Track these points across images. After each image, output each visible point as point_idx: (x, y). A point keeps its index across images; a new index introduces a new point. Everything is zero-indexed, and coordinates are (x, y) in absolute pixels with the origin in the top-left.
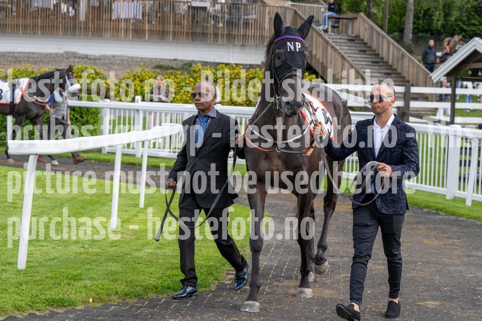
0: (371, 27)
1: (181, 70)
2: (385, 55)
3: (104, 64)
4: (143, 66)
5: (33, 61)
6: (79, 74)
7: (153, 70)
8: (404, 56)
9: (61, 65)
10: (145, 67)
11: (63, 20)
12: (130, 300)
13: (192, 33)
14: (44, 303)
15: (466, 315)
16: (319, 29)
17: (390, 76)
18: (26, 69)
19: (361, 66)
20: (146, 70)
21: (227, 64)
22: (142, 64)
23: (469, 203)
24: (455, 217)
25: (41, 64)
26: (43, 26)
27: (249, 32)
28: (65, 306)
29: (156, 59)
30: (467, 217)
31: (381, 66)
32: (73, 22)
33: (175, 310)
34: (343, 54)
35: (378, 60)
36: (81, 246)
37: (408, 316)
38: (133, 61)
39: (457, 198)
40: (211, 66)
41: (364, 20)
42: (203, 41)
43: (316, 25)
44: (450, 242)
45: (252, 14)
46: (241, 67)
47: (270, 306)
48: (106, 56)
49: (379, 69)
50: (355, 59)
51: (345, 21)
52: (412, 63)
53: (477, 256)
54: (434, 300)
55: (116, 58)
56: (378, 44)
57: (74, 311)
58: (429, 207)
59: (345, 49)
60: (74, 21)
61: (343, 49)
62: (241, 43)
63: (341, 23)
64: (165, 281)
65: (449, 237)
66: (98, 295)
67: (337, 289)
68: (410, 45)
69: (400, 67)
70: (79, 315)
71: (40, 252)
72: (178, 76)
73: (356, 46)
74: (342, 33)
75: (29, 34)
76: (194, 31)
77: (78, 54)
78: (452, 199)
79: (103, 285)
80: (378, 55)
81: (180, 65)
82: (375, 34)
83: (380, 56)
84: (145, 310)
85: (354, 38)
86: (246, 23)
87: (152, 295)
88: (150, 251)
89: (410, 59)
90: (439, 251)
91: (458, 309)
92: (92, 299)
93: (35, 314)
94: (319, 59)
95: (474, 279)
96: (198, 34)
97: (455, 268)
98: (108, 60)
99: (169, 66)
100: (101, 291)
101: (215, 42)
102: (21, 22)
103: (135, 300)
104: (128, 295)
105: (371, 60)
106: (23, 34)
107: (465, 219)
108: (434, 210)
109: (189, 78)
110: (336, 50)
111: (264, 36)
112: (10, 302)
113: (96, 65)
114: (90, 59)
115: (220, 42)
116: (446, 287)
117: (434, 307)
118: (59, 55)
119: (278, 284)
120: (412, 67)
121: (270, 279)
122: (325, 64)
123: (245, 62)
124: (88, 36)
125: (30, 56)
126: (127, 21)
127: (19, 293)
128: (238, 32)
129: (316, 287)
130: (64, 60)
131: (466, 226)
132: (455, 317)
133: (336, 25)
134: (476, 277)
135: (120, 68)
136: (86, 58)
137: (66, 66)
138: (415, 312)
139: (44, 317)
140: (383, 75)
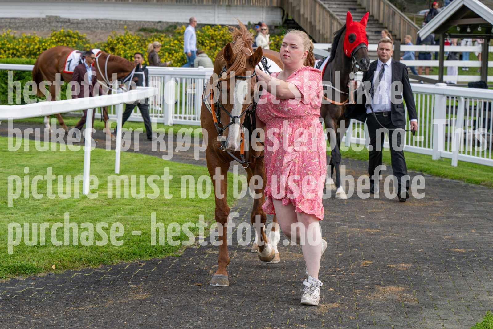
1: (165, 33)
2: (375, 12)
3: (87, 28)
4: (126, 29)
5: (15, 26)
6: (61, 38)
7: (137, 33)
8: (395, 13)
9: (43, 30)
10: (128, 30)
12: (94, 267)
14: (6, 270)
15: (437, 277)
18: (8, 34)
20: (130, 33)
21: (212, 26)
22: (125, 27)
23: (455, 164)
24: (439, 178)
25: (23, 29)
28: (27, 274)
29: (140, 22)
30: (451, 178)
31: (371, 24)
33: (138, 276)
34: (332, 12)
36: (50, 213)
37: (377, 279)
38: (116, 24)
39: (443, 159)
44: (431, 203)
46: (227, 28)
47: (236, 270)
48: (89, 19)
49: (369, 27)
52: (404, 20)
53: (457, 218)
54: (406, 263)
55: (99, 21)
56: (368, 1)
57: (35, 278)
58: (414, 168)
59: (334, 8)
61: (332, 8)
62: (227, 4)
64: (131, 246)
65: (431, 199)
66: (61, 261)
68: (403, 2)
69: (391, 25)
70: (41, 282)
71: (8, 220)
72: (162, 39)
73: (345, 4)
77: (61, 18)
78: (438, 159)
79: (67, 252)
81: (164, 27)
83: (371, 14)
84: (108, 276)
87: (116, 261)
88: (119, 216)
89: (401, 17)
90: (418, 213)
91: (430, 271)
92: (56, 266)
94: (307, 19)
95: (451, 240)
97: (433, 230)
98: (91, 24)
99: (153, 29)
100: (65, 258)
101: (200, 3)
103: (100, 267)
104: (92, 261)
107: (450, 180)
108: (418, 171)
109: (174, 41)
110: (324, 9)
113: (79, 29)
114: (72, 23)
115: (205, 3)
116: (420, 249)
117: (405, 269)
118: (41, 19)
119: (247, 248)
120: (403, 25)
122: (313, 23)
123: (230, 23)
125: (12, 21)
129: (286, 251)
130: (46, 25)
131: (449, 187)
132: (426, 279)
134: (453, 239)
135: (103, 31)
136: (68, 21)
137: (49, 31)
138: (385, 274)
139: (6, 284)
140: (373, 34)
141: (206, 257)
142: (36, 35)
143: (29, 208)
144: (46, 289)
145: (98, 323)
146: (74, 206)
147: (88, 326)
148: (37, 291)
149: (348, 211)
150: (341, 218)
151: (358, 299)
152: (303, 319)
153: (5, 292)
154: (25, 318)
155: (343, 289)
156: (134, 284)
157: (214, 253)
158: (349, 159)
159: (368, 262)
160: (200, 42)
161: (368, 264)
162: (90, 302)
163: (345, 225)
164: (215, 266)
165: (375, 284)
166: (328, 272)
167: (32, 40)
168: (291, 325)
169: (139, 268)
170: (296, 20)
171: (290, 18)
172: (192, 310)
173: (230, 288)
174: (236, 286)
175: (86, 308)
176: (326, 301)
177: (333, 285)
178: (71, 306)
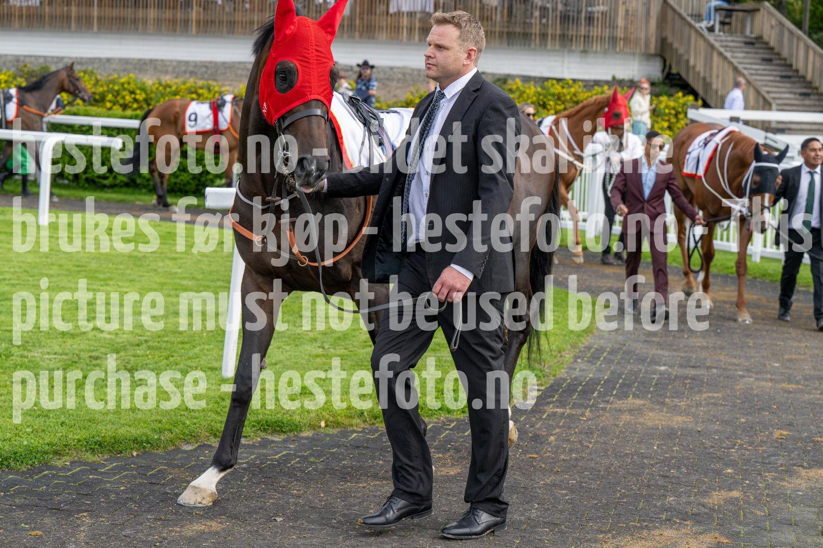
0: (781, 24)
2: (799, 64)
13: (507, 33)
14: (254, 426)
16: (701, 28)
17: (807, 98)
19: (764, 83)
21: (559, 80)
27: (593, 31)
28: (285, 432)
31: (794, 83)
33: (445, 442)
34: (736, 64)
35: (790, 74)
36: (319, 345)
37: (797, 457)
40: (535, 82)
41: (769, 13)
42: (524, 45)
43: (695, 21)
45: (599, 5)
46: (580, 84)
47: (589, 437)
49: (792, 88)
50: (754, 72)
51: (740, 14)
55: (395, 70)
56: (791, 48)
57: (297, 439)
59: (739, 57)
61: (736, 57)
62: (582, 48)
63: (734, 18)
66: (334, 416)
67: (694, 415)
70: (304, 445)
73: (756, 53)
74: (736, 32)
76: (511, 30)
80: (791, 66)
82: (786, 34)
83: (794, 67)
85: (753, 41)
86: (590, 18)
92: (326, 422)
94: (699, 73)
96: (517, 35)
100: (339, 411)
101: (543, 47)
102: (256, 18)
104: (378, 418)
105: (779, 73)
110: (725, 58)
111: (616, 38)
112: (204, 423)
115: (549, 46)
119: (606, 406)
121: (594, 398)
122: (708, 80)
123: (587, 77)
124: (354, 37)
126: (411, 16)
127: (219, 410)
128: (577, 31)
129: (662, 412)
133: (727, 20)
135: (400, 85)
138: (809, 451)
139: (253, 446)
140: (797, 96)
141: (544, 417)
143: (289, 337)
144: (311, 455)
146: (354, 336)
148: (299, 457)
149: (756, 357)
150: (744, 366)
151: (768, 487)
152: (686, 513)
153: (253, 457)
154: (280, 495)
155: (746, 470)
156: (438, 453)
157: (557, 412)
158: (758, 280)
159: (785, 433)
160: (541, 103)
161: (784, 435)
162: (375, 476)
163: (751, 377)
164: (557, 430)
165: (794, 465)
166: (724, 445)
168: (669, 520)
169: (447, 429)
170: (684, 75)
171: (674, 71)
172: (523, 493)
173: (580, 464)
174: (588, 460)
175: (370, 484)
176: (720, 488)
177: (732, 464)
178: (346, 482)
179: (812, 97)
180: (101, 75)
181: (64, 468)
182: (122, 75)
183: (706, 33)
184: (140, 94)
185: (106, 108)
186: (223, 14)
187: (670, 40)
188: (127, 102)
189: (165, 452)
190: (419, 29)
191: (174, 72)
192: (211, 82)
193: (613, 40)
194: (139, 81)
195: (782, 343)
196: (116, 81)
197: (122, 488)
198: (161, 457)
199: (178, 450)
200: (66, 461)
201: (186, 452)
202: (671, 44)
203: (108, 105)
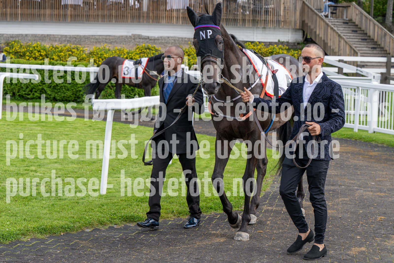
0: (361, 13)
2: (371, 33)
3: (161, 43)
4: (190, 44)
5: (109, 41)
6: (143, 50)
8: (386, 34)
9: (130, 45)
11: (131, 11)
12: (183, 217)
13: (226, 19)
14: (120, 219)
16: (321, 15)
17: (375, 50)
18: (104, 47)
19: (353, 43)
20: (192, 47)
21: (252, 42)
25: (115, 44)
26: (117, 16)
27: (269, 18)
28: (135, 222)
31: (368, 42)
32: (138, 13)
33: (216, 225)
34: (340, 33)
35: (366, 38)
37: (390, 230)
38: (182, 41)
41: (355, 8)
42: (235, 25)
43: (319, 12)
45: (271, 5)
46: (263, 44)
47: (286, 221)
48: (163, 37)
49: (367, 45)
50: (348, 37)
51: (341, 8)
52: (392, 40)
55: (170, 38)
56: (366, 25)
59: (341, 30)
60: (139, 11)
61: (339, 30)
62: (263, 26)
63: (338, 10)
64: (208, 203)
67: (336, 209)
68: (391, 26)
69: (383, 43)
71: (116, 182)
73: (349, 28)
74: (339, 18)
75: (106, 22)
76: (227, 17)
77: (142, 36)
80: (366, 34)
82: (364, 18)
83: (368, 35)
85: (348, 22)
86: (267, 11)
89: (390, 37)
93: (113, 227)
94: (321, 38)
96: (231, 20)
98: (164, 40)
101: (244, 26)
102: (100, 13)
104: (181, 213)
105: (361, 38)
106: (102, 21)
110: (334, 30)
111: (280, 21)
112: (95, 218)
113: (155, 44)
114: (151, 40)
115: (247, 26)
118: (128, 37)
120: (392, 43)
122: (326, 41)
123: (266, 41)
124: (149, 22)
125: (107, 38)
126: (178, 11)
127: (102, 211)
128: (260, 18)
130: (132, 41)
133: (334, 12)
136: (148, 38)
137: (133, 45)
139: (120, 229)
140: (370, 49)
141: (263, 212)
142: (125, 48)
143: (130, 173)
144: (150, 233)
145: (192, 259)
147: (185, 261)
148: (144, 234)
149: (362, 180)
150: (357, 184)
151: (378, 245)
152: (340, 259)
153: (121, 234)
154: (138, 254)
155: (367, 237)
156: (213, 231)
157: (268, 209)
158: (358, 141)
159: (383, 218)
162: (184, 243)
163: (361, 190)
164: (270, 218)
165: (390, 234)
166: (354, 224)
167: (122, 51)
169: (215, 219)
170: (313, 39)
171: (308, 37)
172: (258, 250)
173: (284, 235)
174: (288, 233)
175: (181, 247)
176: (355, 246)
177: (359, 234)
178: (170, 246)
179: (377, 49)
180: (23, 43)
181: (27, 242)
182: (33, 43)
183: (324, 18)
184: (43, 52)
185: (26, 59)
186: (84, 12)
187: (306, 22)
188: (36, 56)
189: (77, 233)
190: (182, 17)
191: (59, 41)
192: (78, 46)
193: (279, 22)
194: (42, 45)
195: (374, 173)
196: (31, 45)
197: (58, 252)
198: (75, 235)
199: (83, 231)
200: (28, 238)
201: (87, 232)
202: (307, 24)
203: (27, 58)
